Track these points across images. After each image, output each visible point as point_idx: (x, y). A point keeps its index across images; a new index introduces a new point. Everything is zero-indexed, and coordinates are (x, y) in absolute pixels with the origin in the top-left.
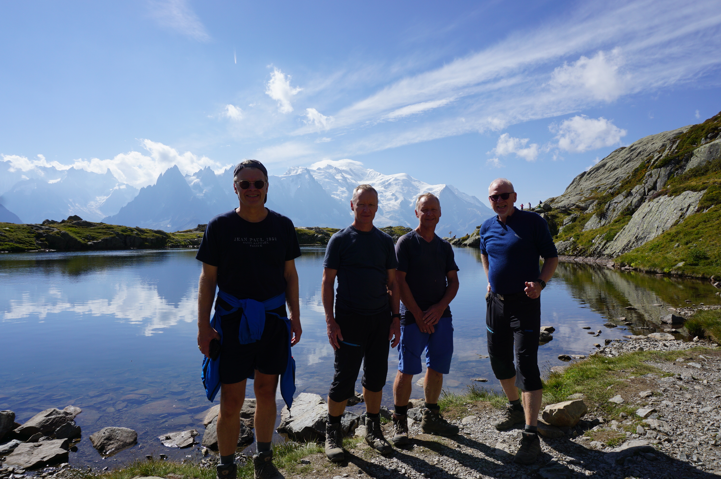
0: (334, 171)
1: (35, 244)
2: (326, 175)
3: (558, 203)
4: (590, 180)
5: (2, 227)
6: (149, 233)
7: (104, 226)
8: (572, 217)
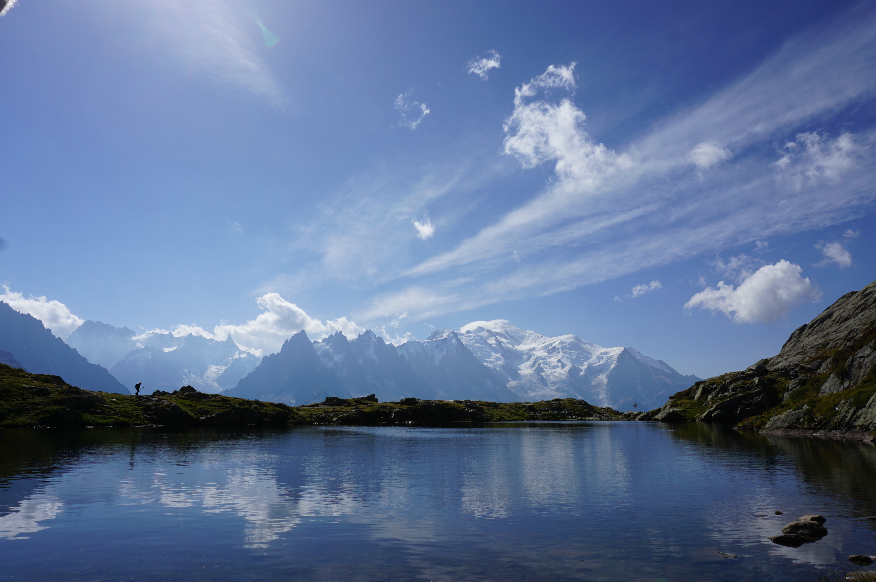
0: (487, 334)
1: (142, 417)
2: (477, 339)
3: (774, 365)
4: (814, 335)
5: (108, 398)
6: (269, 407)
7: (220, 398)
8: (800, 379)
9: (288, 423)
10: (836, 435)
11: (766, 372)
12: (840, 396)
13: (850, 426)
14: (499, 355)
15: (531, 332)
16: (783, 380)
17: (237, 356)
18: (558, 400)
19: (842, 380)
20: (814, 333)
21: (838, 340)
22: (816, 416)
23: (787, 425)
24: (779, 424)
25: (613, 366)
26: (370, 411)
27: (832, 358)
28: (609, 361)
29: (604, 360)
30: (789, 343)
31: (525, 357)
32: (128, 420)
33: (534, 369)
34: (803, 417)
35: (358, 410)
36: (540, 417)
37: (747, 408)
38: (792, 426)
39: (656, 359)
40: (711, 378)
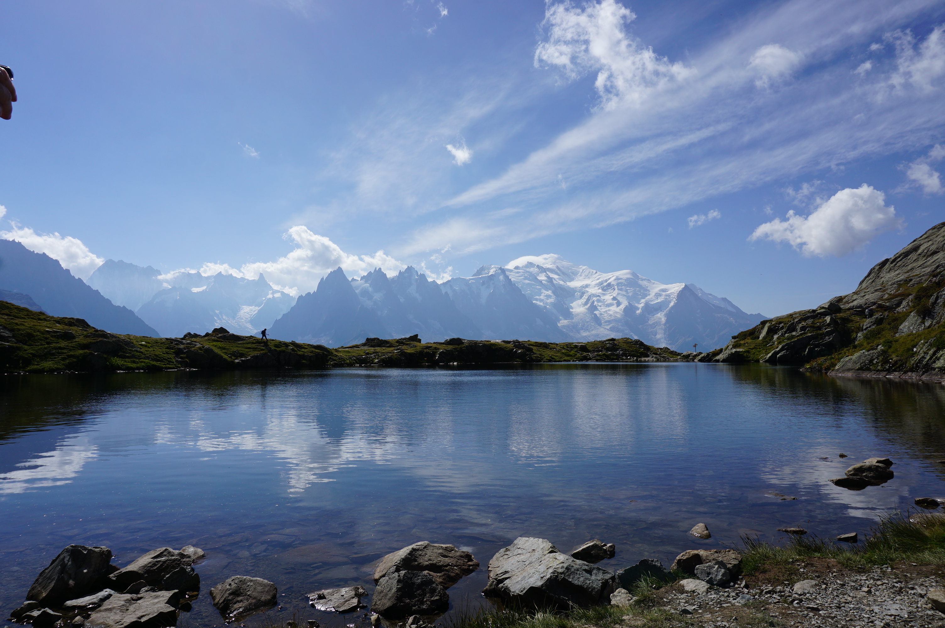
0: (537, 270)
1: (174, 361)
2: (526, 275)
3: (849, 303)
4: (896, 271)
5: (137, 342)
6: (307, 348)
7: (255, 339)
8: (877, 318)
9: (328, 365)
10: (912, 377)
11: (839, 310)
12: (919, 335)
13: (928, 368)
14: (550, 293)
15: (584, 267)
16: (857, 318)
17: (270, 296)
18: (613, 340)
19: (924, 318)
20: (896, 268)
21: (923, 275)
22: (891, 357)
23: (859, 366)
24: (850, 365)
25: (672, 304)
26: (413, 351)
27: (914, 295)
28: (668, 299)
29: (663, 297)
30: (867, 279)
31: (577, 294)
32: (160, 364)
33: (587, 307)
34: (877, 358)
35: (400, 351)
36: (593, 358)
37: (816, 349)
38: (864, 368)
39: (720, 296)
40: (778, 317)
